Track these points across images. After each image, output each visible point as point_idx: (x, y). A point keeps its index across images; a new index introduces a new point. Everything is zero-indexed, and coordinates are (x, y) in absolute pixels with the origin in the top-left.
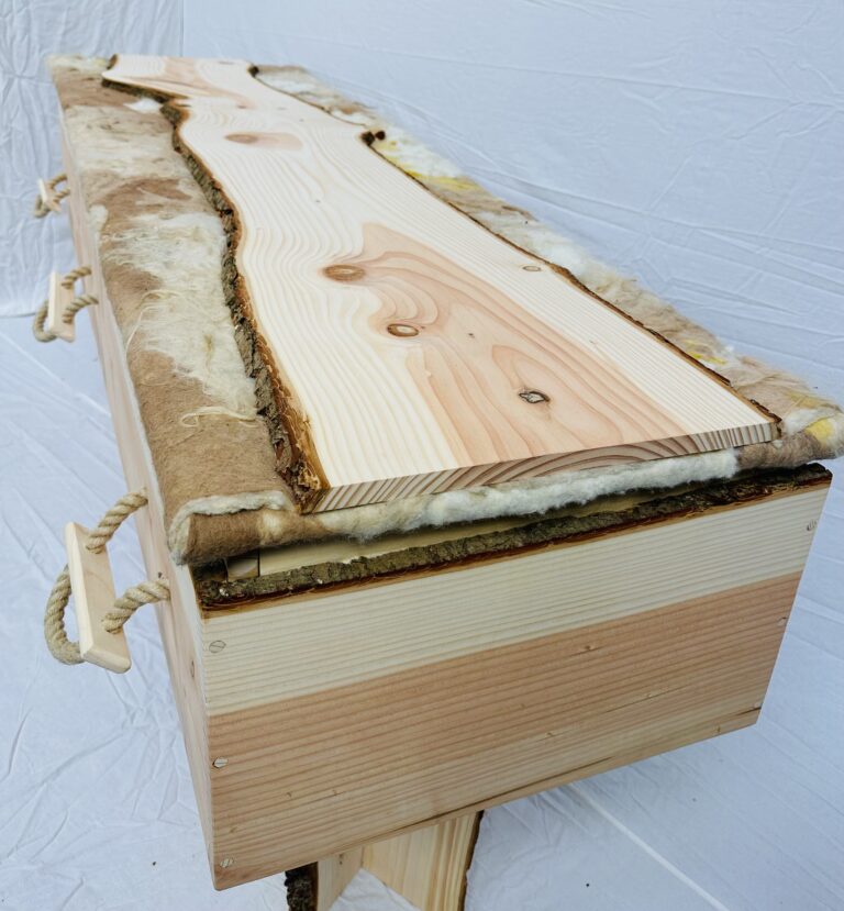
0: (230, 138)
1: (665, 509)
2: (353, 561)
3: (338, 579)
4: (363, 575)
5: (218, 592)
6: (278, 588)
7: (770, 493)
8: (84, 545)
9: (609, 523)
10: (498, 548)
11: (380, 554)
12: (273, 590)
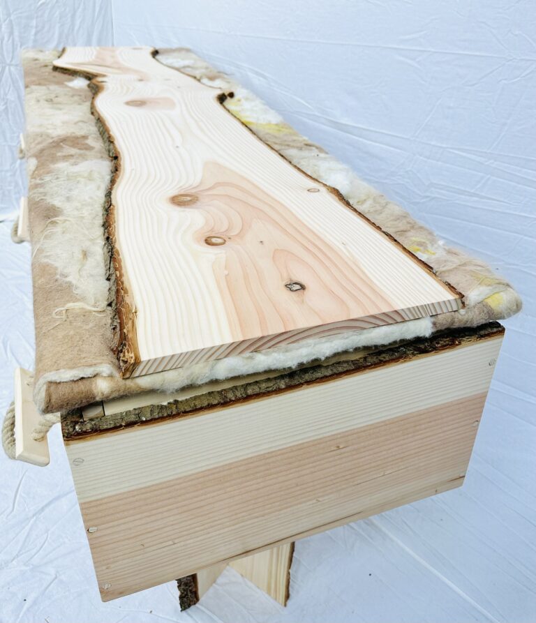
0: (128, 103)
1: (384, 358)
2: (169, 403)
3: (157, 417)
4: (174, 413)
5: (74, 429)
6: (115, 424)
7: (460, 343)
8: (26, 382)
9: (345, 369)
10: (268, 389)
11: (188, 398)
12: (112, 426)
